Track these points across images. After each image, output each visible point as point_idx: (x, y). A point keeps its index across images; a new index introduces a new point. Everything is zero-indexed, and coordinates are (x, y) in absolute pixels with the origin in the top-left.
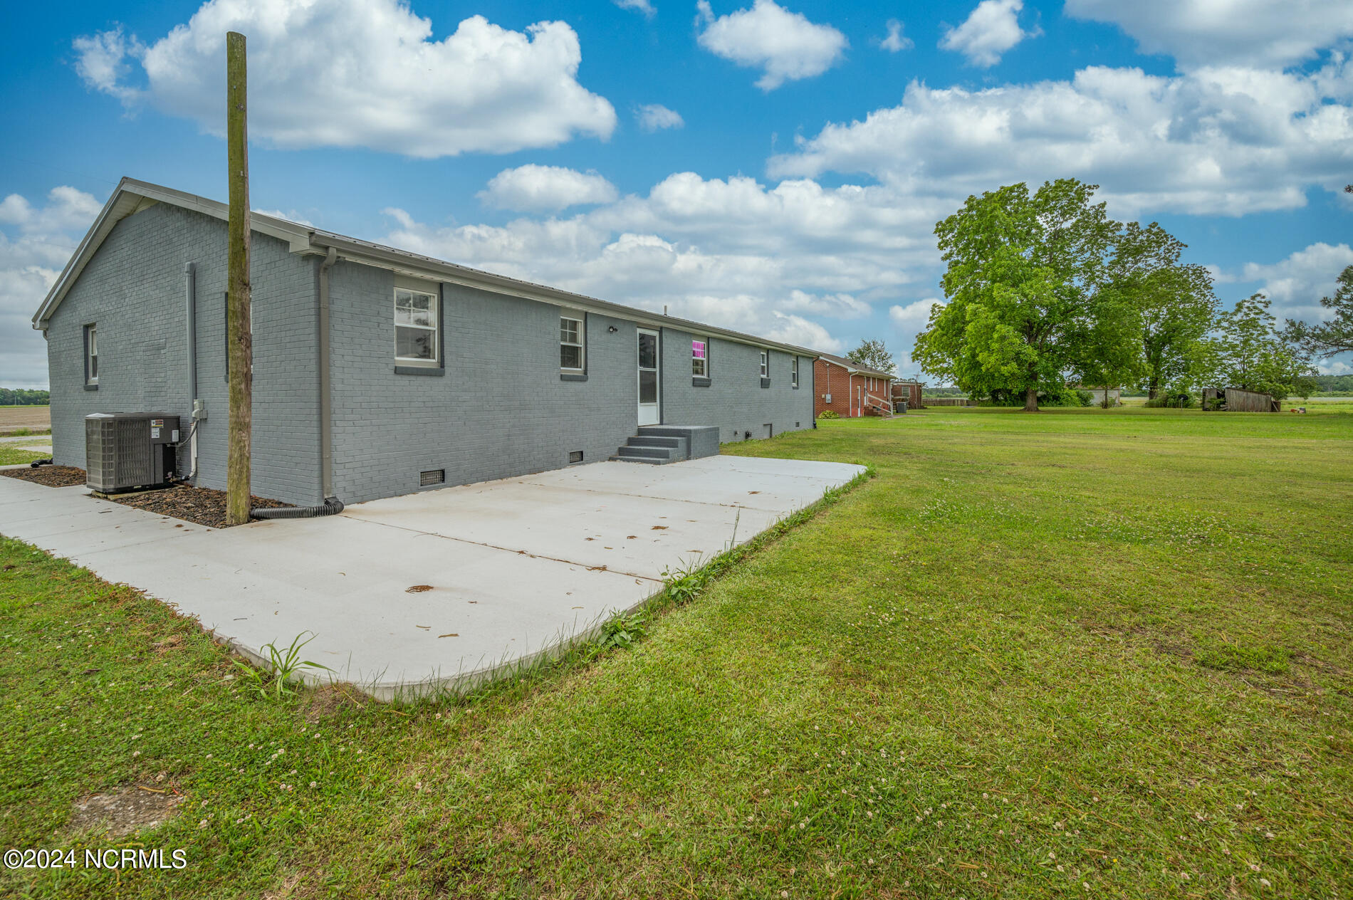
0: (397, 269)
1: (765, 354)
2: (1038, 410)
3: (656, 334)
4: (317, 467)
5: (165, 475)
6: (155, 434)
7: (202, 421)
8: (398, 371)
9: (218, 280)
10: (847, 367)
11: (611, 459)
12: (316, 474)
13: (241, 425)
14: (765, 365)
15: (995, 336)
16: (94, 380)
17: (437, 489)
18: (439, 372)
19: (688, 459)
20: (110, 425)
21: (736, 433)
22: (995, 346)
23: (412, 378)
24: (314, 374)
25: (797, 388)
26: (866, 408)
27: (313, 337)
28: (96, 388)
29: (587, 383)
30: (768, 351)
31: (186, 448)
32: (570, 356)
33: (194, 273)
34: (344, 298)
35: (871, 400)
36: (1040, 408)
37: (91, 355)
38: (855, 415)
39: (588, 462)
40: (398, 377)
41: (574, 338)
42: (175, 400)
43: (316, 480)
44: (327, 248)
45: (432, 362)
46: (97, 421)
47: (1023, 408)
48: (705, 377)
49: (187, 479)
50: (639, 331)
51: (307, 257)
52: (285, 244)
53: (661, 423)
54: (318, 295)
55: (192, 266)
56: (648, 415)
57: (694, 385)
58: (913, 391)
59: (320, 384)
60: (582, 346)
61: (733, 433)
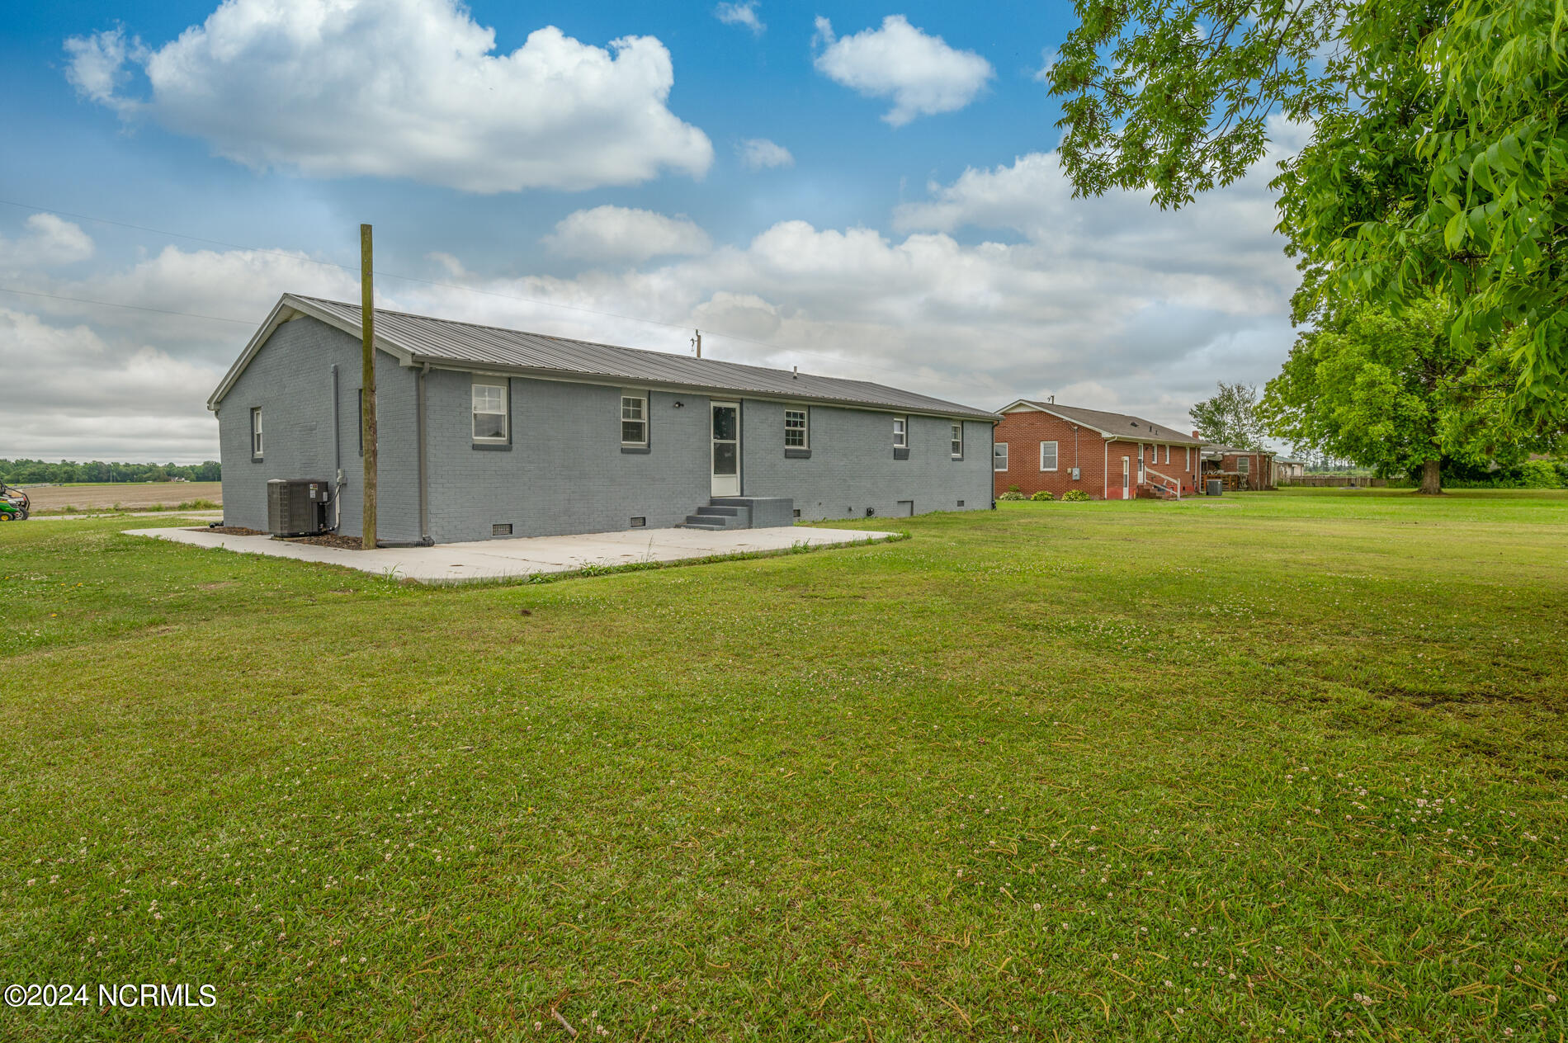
0: (474, 371)
1: (904, 420)
2: (1439, 493)
3: (736, 406)
4: (417, 516)
5: (319, 526)
6: (313, 494)
7: (343, 485)
8: (476, 447)
9: (354, 379)
10: (1101, 431)
11: (677, 526)
12: (417, 520)
13: (371, 485)
14: (904, 433)
15: (1359, 380)
16: (260, 454)
17: (506, 539)
18: (507, 448)
19: (750, 527)
20: (285, 487)
21: (850, 510)
22: (1358, 395)
23: (486, 452)
24: (416, 451)
25: (961, 460)
26: (1140, 487)
27: (415, 424)
28: (261, 461)
29: (651, 455)
30: (907, 417)
31: (332, 506)
32: (633, 431)
33: (336, 373)
34: (437, 396)
35: (1151, 477)
36: (1443, 490)
37: (256, 433)
38: (1118, 496)
39: (650, 528)
40: (475, 452)
41: (638, 414)
42: (323, 469)
43: (418, 525)
44: (423, 363)
45: (503, 440)
46: (276, 484)
47: (1417, 489)
48: (805, 448)
49: (333, 529)
50: (713, 404)
51: (411, 368)
52: (397, 360)
53: (742, 495)
54: (418, 395)
55: (336, 367)
56: (725, 486)
57: (786, 457)
58: (1253, 465)
59: (420, 457)
60: (646, 421)
61: (847, 509)
